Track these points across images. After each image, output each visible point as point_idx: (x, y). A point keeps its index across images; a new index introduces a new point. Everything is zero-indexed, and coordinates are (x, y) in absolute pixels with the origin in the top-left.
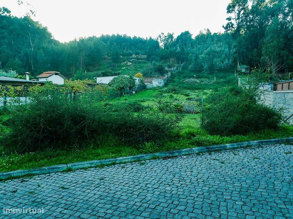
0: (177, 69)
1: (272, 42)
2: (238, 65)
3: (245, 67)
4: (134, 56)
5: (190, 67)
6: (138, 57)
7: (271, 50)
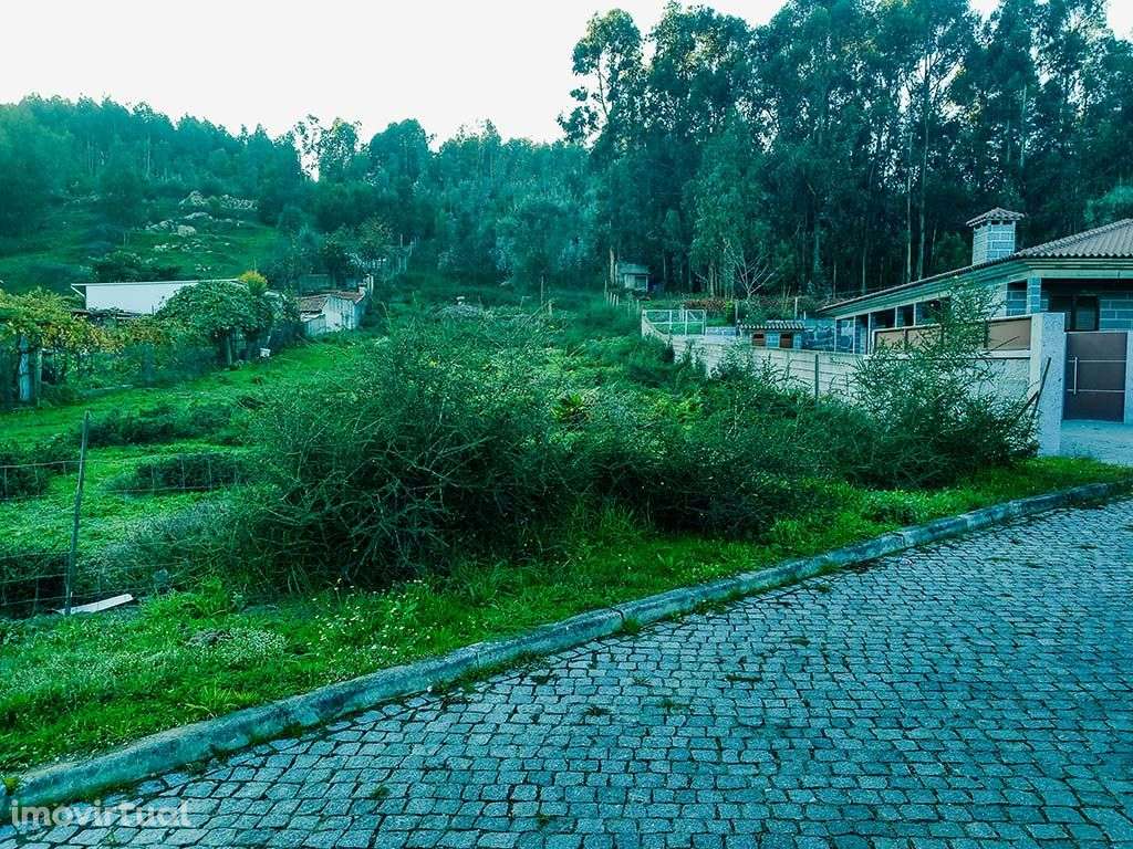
0: (394, 264)
1: (727, 191)
2: (612, 261)
3: (633, 271)
4: (196, 199)
5: (444, 259)
6: (215, 205)
7: (722, 216)
